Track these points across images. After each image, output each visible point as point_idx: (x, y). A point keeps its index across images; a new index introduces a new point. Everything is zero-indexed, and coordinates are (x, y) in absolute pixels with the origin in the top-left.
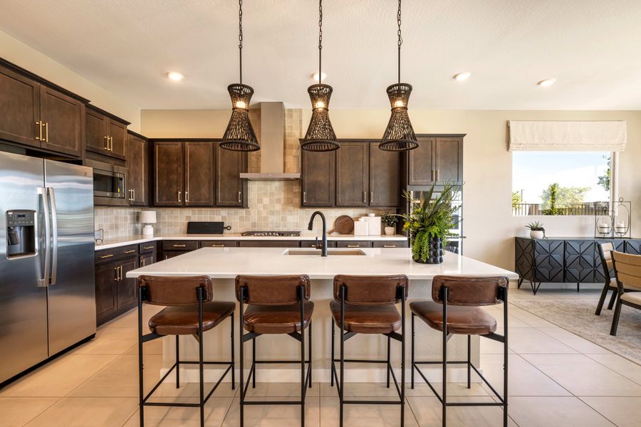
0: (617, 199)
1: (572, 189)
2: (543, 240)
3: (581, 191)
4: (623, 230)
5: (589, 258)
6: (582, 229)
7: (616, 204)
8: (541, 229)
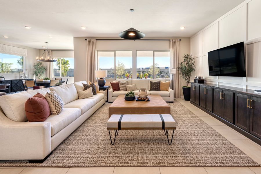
0: (25, 69)
1: (5, 63)
2: (4, 81)
3: (9, 64)
4: (27, 77)
5: (18, 85)
6: (16, 77)
7: (25, 70)
8: (4, 78)
